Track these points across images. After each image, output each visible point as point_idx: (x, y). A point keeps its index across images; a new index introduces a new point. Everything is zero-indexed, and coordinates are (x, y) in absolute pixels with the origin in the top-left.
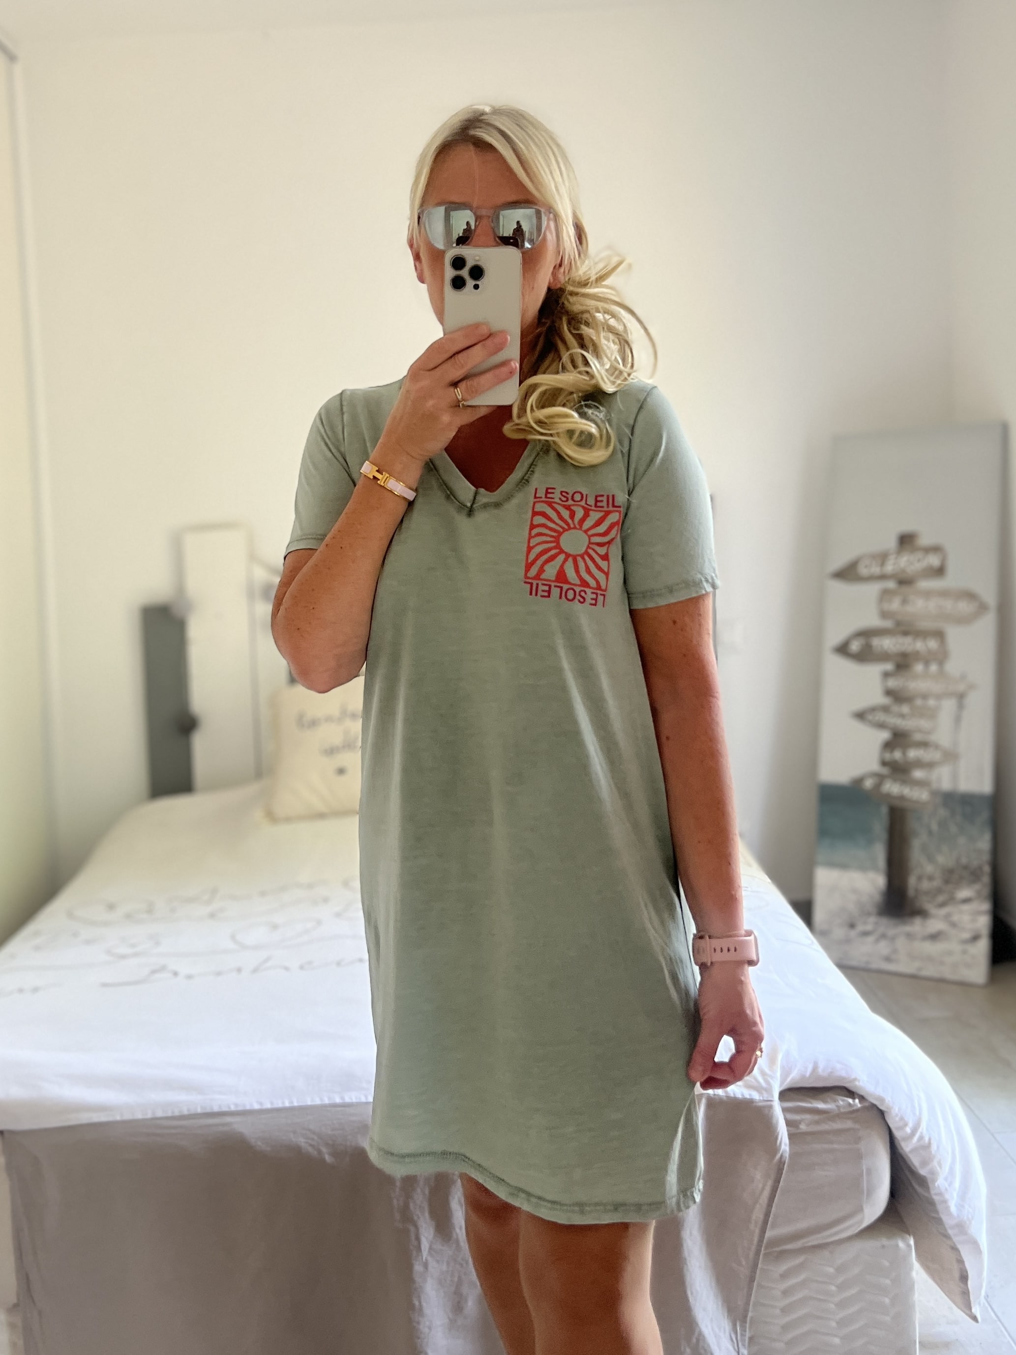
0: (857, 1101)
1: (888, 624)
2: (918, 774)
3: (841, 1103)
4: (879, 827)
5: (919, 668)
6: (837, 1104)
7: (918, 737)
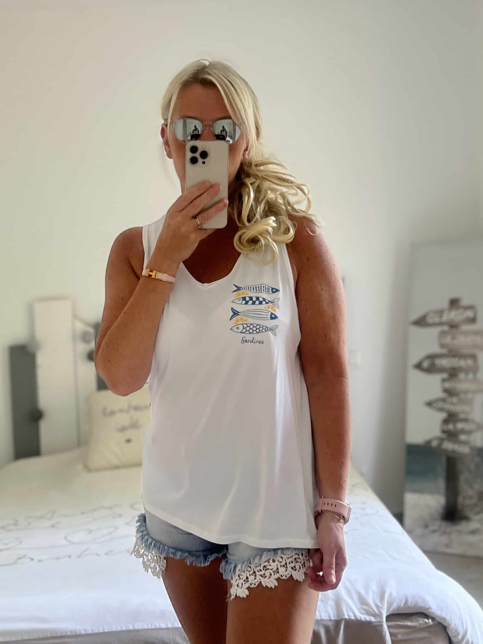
0: (430, 620)
1: (444, 351)
2: (463, 437)
3: (421, 622)
4: (441, 468)
5: (462, 376)
6: (420, 623)
7: (462, 416)
